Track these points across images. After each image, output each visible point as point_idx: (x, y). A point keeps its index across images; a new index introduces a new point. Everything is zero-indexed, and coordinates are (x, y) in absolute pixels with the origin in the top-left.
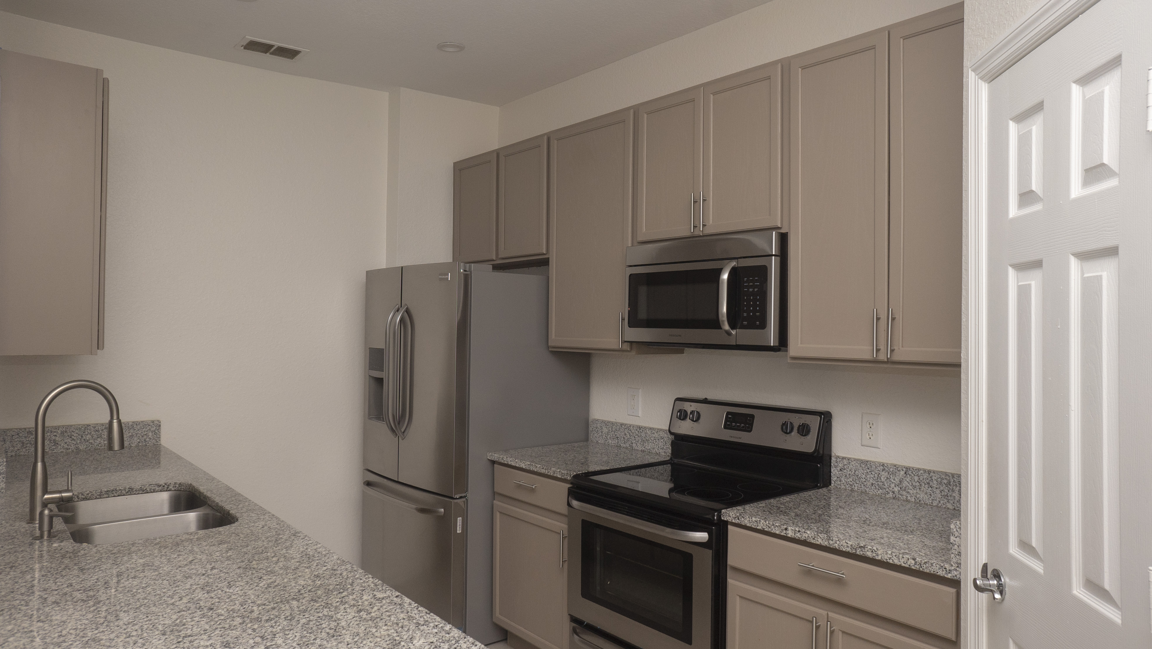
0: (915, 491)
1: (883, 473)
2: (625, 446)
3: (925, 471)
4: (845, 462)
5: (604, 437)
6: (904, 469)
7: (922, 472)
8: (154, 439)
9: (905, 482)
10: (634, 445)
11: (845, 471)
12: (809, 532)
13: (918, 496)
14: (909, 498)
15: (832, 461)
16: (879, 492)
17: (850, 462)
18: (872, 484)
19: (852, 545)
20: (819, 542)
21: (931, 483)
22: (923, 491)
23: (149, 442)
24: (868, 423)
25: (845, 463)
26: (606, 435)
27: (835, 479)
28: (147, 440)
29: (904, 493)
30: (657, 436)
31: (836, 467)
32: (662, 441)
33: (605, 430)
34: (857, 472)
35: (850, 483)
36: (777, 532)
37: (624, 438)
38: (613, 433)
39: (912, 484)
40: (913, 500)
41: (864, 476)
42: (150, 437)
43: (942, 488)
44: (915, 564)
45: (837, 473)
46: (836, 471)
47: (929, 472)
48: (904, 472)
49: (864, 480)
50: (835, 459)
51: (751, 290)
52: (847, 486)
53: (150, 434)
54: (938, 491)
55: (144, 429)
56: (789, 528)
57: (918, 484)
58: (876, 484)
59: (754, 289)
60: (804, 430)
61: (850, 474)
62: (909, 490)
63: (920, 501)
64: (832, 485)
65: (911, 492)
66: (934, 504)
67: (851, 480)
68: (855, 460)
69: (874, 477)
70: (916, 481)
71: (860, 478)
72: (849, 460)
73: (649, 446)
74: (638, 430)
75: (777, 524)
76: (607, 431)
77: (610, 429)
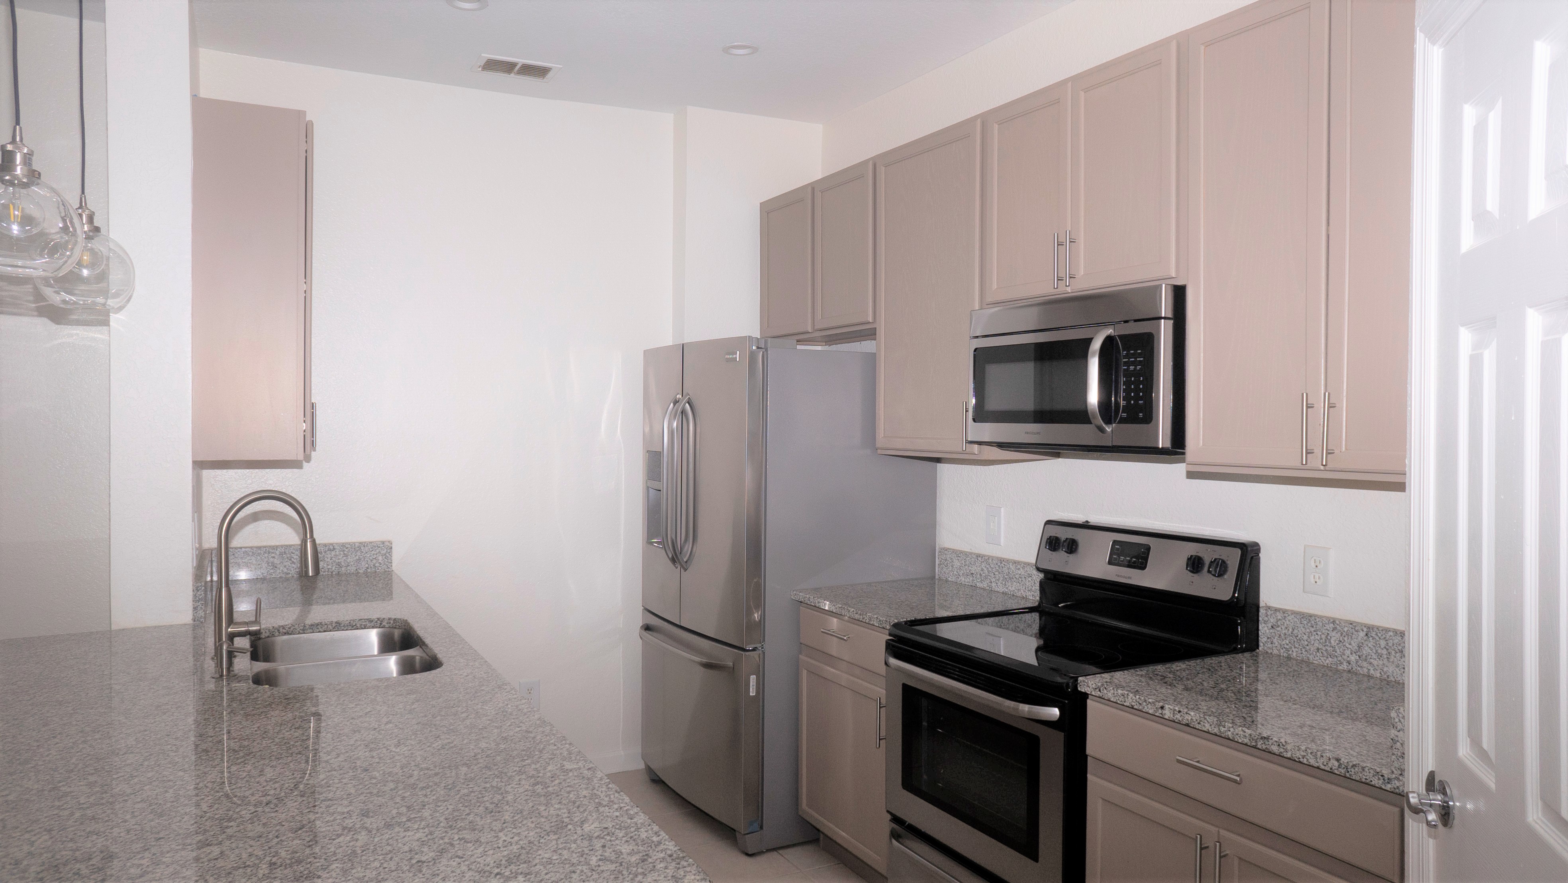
0: (1381, 662)
1: (1334, 634)
2: (981, 585)
4: (1279, 615)
5: (955, 573)
6: (1365, 630)
8: (385, 564)
9: (1366, 648)
10: (994, 585)
11: (1279, 629)
12: (1192, 713)
13: (1385, 669)
14: (1372, 672)
15: (1260, 614)
16: (1327, 661)
17: (1285, 617)
18: (1318, 649)
19: (1250, 735)
20: (1207, 727)
22: (1393, 662)
23: (380, 568)
24: (1313, 560)
25: (1279, 617)
26: (958, 571)
27: (1265, 639)
28: (377, 565)
29: (1365, 664)
30: (1023, 573)
31: (1265, 622)
32: (1030, 579)
33: (956, 563)
34: (1296, 631)
35: (1286, 646)
36: (1150, 712)
37: (981, 575)
38: (966, 567)
39: (1376, 651)
41: (1305, 637)
42: (380, 561)
44: (1339, 767)
45: (1268, 631)
46: (1266, 628)
48: (1364, 633)
49: (1306, 643)
50: (1265, 611)
51: (1132, 368)
52: (1282, 651)
53: (380, 558)
55: (373, 552)
56: (1167, 706)
57: (1385, 652)
58: (1324, 648)
59: (1136, 366)
60: (1219, 568)
61: (1285, 634)
62: (1372, 661)
63: (1388, 676)
64: (1260, 648)
65: (1375, 663)
67: (1287, 642)
68: (1294, 613)
69: (1321, 639)
70: (1382, 647)
71: (1300, 641)
72: (1284, 613)
73: (1012, 587)
74: (999, 564)
75: (1150, 700)
76: (958, 564)
77: (963, 562)
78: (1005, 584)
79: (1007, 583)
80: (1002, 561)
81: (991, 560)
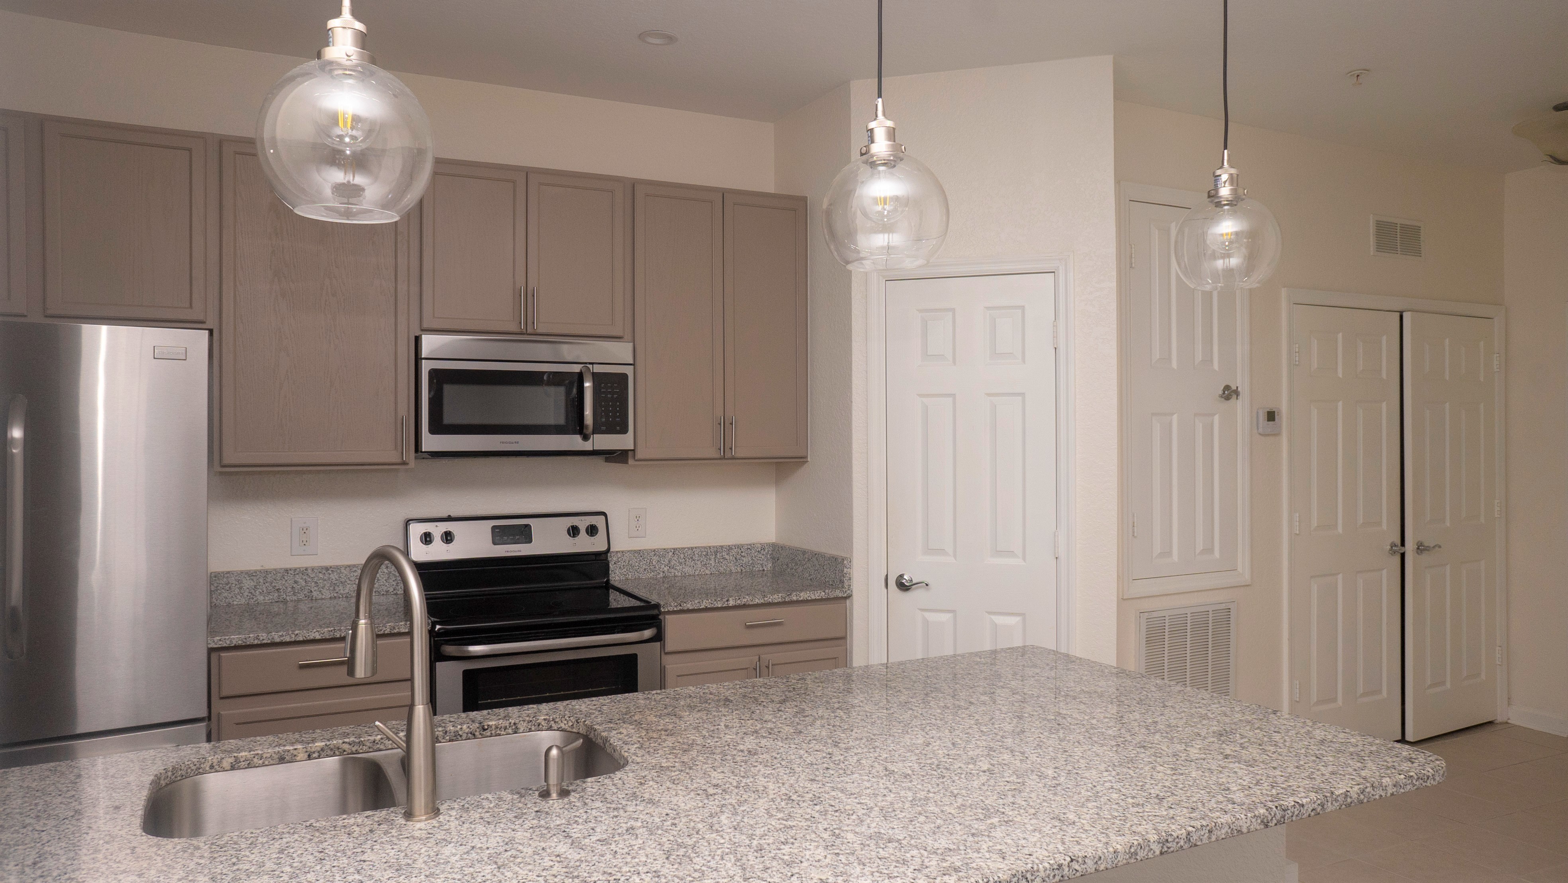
0: (681, 567)
2: (294, 598)
3: (689, 548)
6: (672, 551)
7: (686, 549)
9: (673, 561)
11: (620, 563)
13: (683, 570)
14: (677, 574)
16: (651, 575)
17: (626, 555)
18: (645, 569)
20: (757, 601)
21: (694, 557)
22: (687, 565)
24: (637, 516)
25: (620, 556)
29: (673, 570)
34: (631, 562)
36: (720, 606)
38: (267, 584)
39: (679, 561)
40: (680, 574)
43: (702, 559)
46: (614, 566)
47: (692, 548)
48: (672, 553)
49: (638, 567)
54: (699, 563)
57: (683, 560)
58: (649, 568)
59: (613, 395)
60: (592, 530)
62: (676, 568)
63: (684, 574)
64: (610, 578)
65: (678, 568)
66: (696, 574)
70: (681, 558)
71: (634, 567)
72: (625, 552)
76: (252, 584)
77: (261, 580)
78: (334, 589)
79: (336, 587)
80: (327, 569)
81: (309, 571)
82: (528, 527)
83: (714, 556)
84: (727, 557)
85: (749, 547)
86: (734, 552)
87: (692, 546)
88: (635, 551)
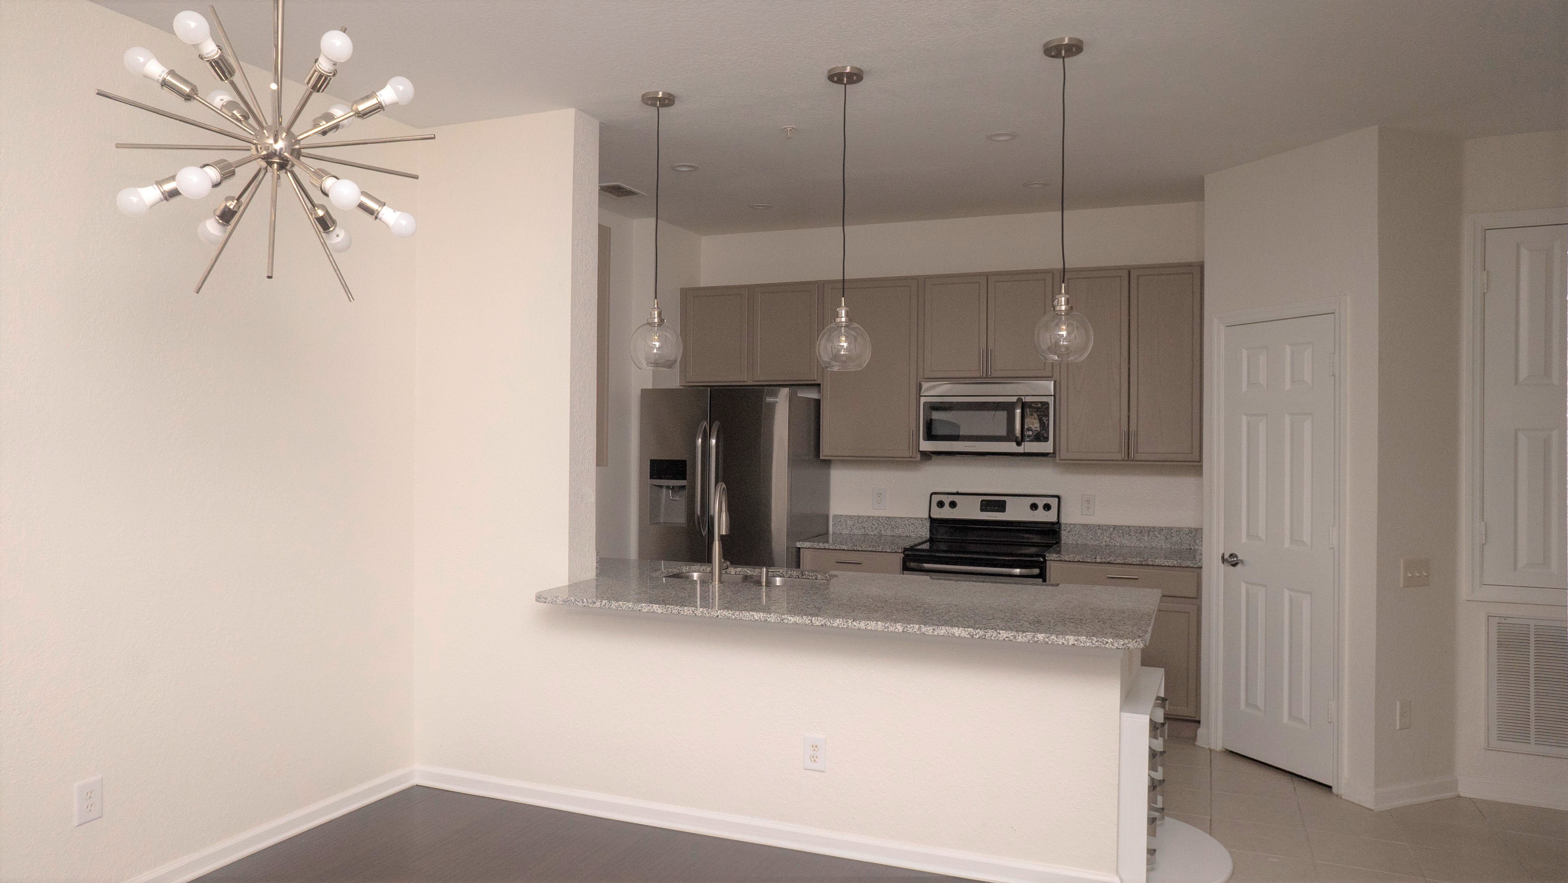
0: (1120, 539)
1: (1099, 531)
2: (873, 533)
3: (1126, 526)
4: (1072, 526)
5: (847, 528)
6: (1113, 527)
7: (1124, 527)
9: (1114, 534)
10: (883, 532)
11: (1072, 532)
13: (1122, 542)
14: (1116, 544)
15: (1062, 527)
16: (1095, 543)
17: (1075, 526)
18: (1091, 538)
20: (1119, 561)
21: (1130, 534)
22: (1125, 539)
24: (1086, 500)
26: (850, 527)
27: (1064, 539)
29: (1113, 541)
30: (915, 523)
31: (1065, 530)
33: (850, 523)
34: (1079, 533)
36: (1089, 561)
37: (872, 527)
38: (859, 524)
39: (1118, 535)
40: (1119, 545)
41: (1085, 534)
43: (1137, 535)
46: (1065, 533)
47: (1129, 527)
48: (1113, 529)
49: (1085, 537)
50: (1065, 525)
54: (1135, 537)
56: (1098, 557)
57: (1122, 535)
58: (1094, 537)
60: (1047, 507)
61: (1074, 535)
63: (1123, 545)
64: (1062, 542)
65: (1117, 540)
66: (1132, 546)
67: (1076, 538)
68: (1078, 525)
69: (1093, 534)
71: (1082, 536)
73: (902, 533)
76: (852, 523)
77: (856, 521)
78: (893, 531)
79: (894, 530)
80: (889, 518)
81: (880, 518)
82: (1004, 502)
83: (1147, 534)
84: (1159, 536)
85: (1178, 530)
86: (1165, 532)
87: (1130, 525)
88: (1084, 525)
